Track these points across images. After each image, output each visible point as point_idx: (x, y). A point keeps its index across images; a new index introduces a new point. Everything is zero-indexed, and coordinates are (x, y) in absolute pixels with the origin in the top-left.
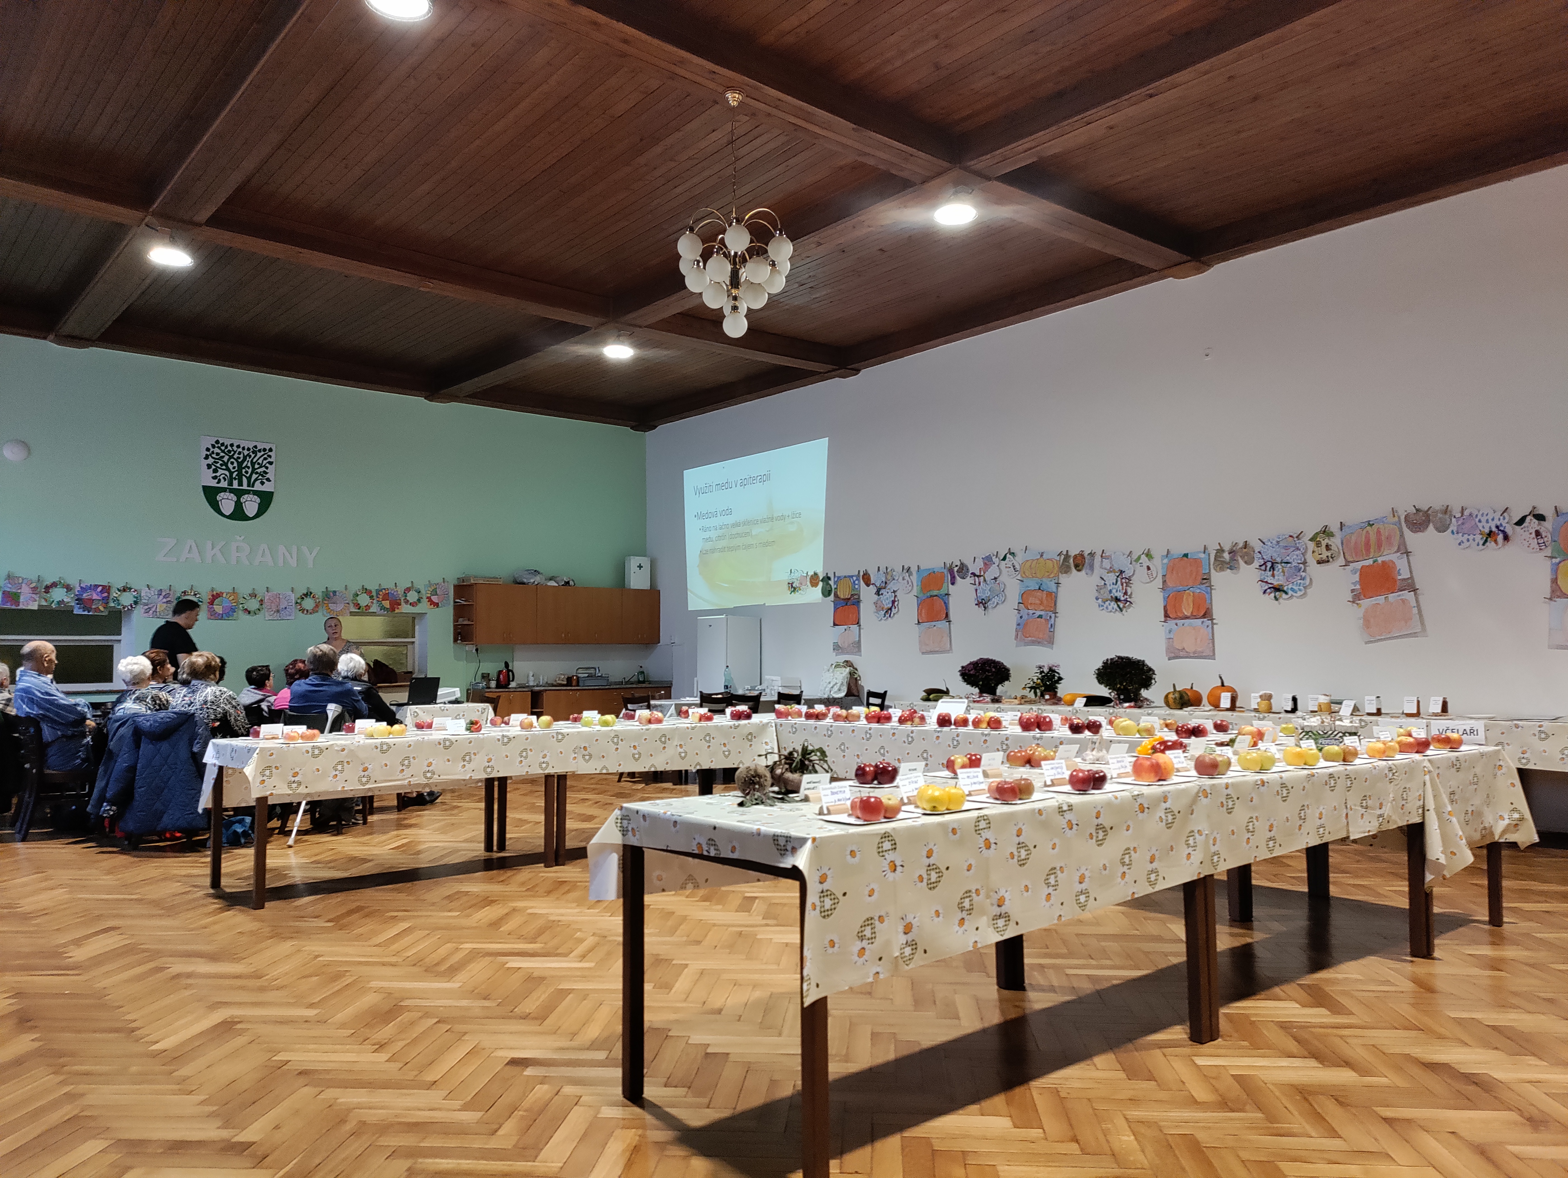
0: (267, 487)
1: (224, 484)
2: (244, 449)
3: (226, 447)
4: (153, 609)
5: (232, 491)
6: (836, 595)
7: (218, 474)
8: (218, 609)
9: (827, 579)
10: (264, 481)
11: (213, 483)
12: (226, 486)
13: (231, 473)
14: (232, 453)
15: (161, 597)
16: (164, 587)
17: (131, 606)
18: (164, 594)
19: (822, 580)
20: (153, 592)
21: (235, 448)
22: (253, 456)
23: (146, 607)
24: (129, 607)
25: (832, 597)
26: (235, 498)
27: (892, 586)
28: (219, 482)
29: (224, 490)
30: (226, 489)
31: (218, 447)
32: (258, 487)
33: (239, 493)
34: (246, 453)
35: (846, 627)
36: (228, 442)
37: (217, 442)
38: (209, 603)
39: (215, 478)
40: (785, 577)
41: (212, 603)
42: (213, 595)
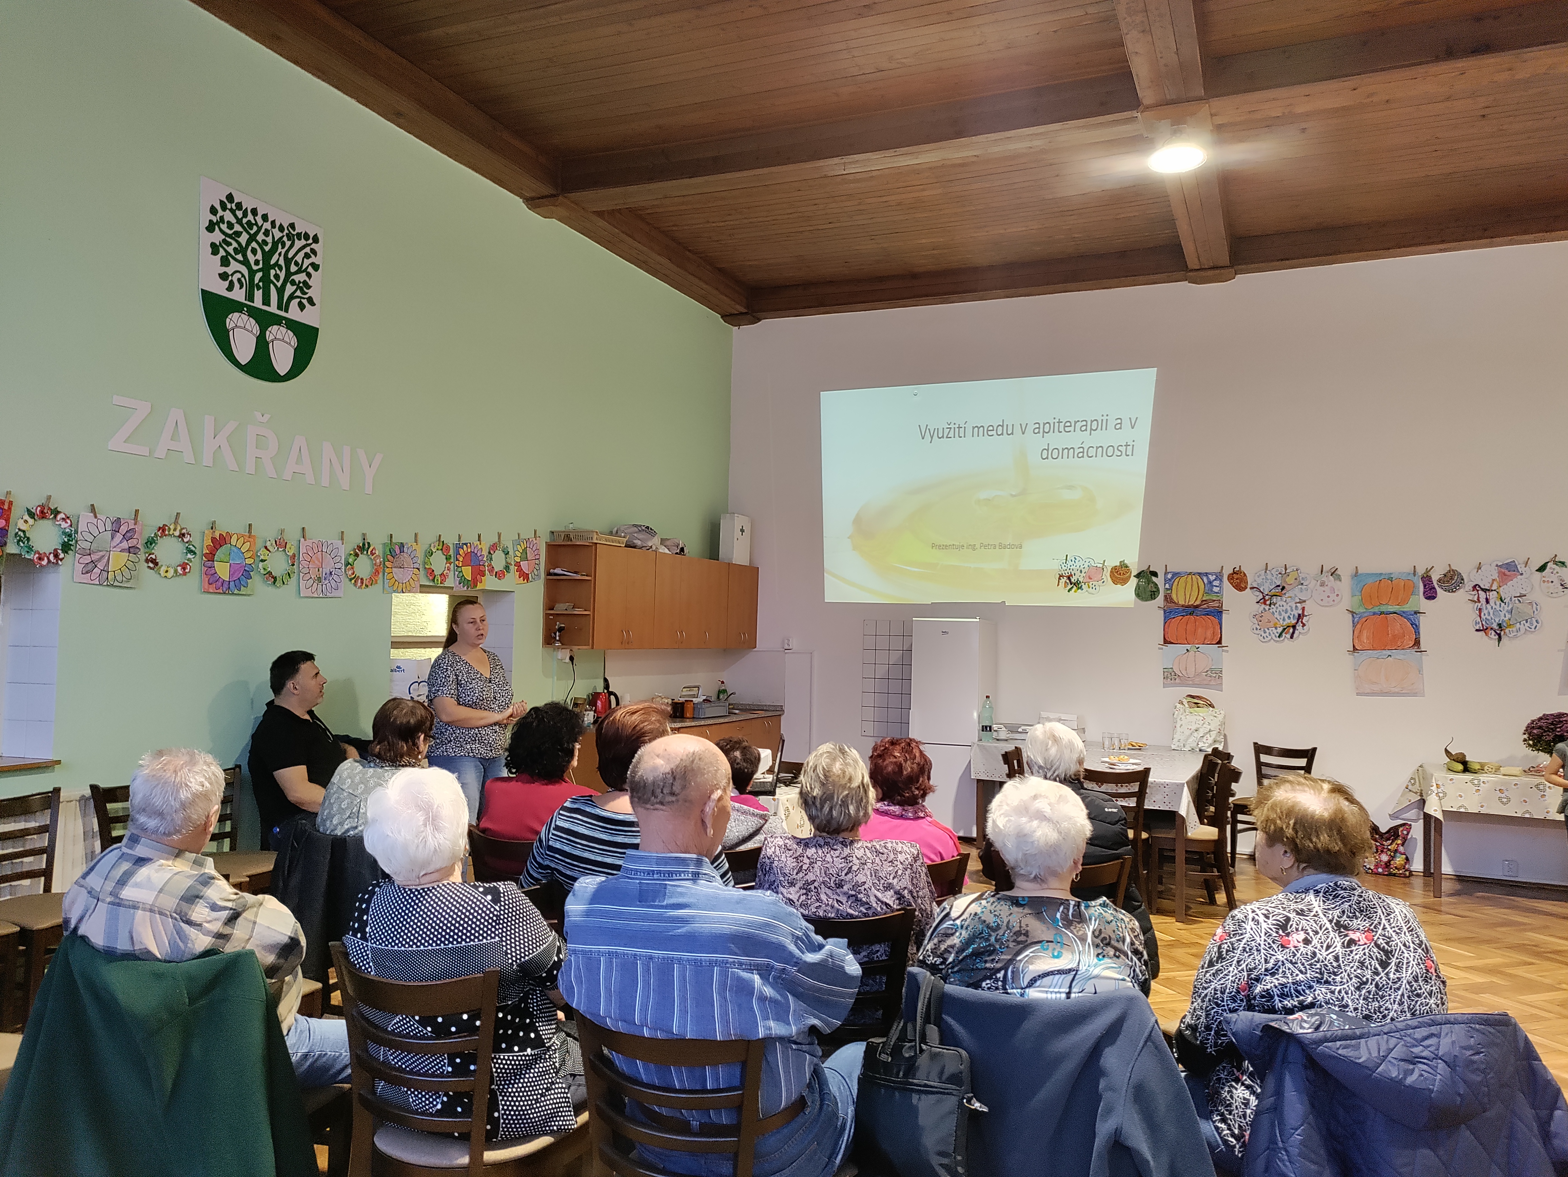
0: (308, 317)
1: (238, 295)
2: (273, 224)
3: (245, 215)
4: (101, 566)
5: (254, 313)
6: (1168, 598)
7: (229, 271)
8: (223, 570)
9: (1147, 575)
10: (305, 301)
11: (219, 288)
12: (242, 300)
13: (252, 273)
14: (255, 228)
15: (119, 537)
16: (125, 514)
17: (56, 556)
18: (123, 529)
19: (1138, 576)
20: (103, 525)
21: (259, 219)
22: (288, 243)
23: (87, 559)
24: (52, 557)
25: (1160, 600)
26: (256, 330)
27: (1294, 593)
28: (230, 288)
29: (237, 307)
30: (243, 305)
31: (231, 210)
32: (294, 313)
33: (265, 320)
34: (278, 234)
35: (1188, 647)
36: (248, 205)
37: (230, 198)
38: (205, 555)
39: (224, 276)
40: (1055, 566)
41: (211, 556)
42: (213, 539)
